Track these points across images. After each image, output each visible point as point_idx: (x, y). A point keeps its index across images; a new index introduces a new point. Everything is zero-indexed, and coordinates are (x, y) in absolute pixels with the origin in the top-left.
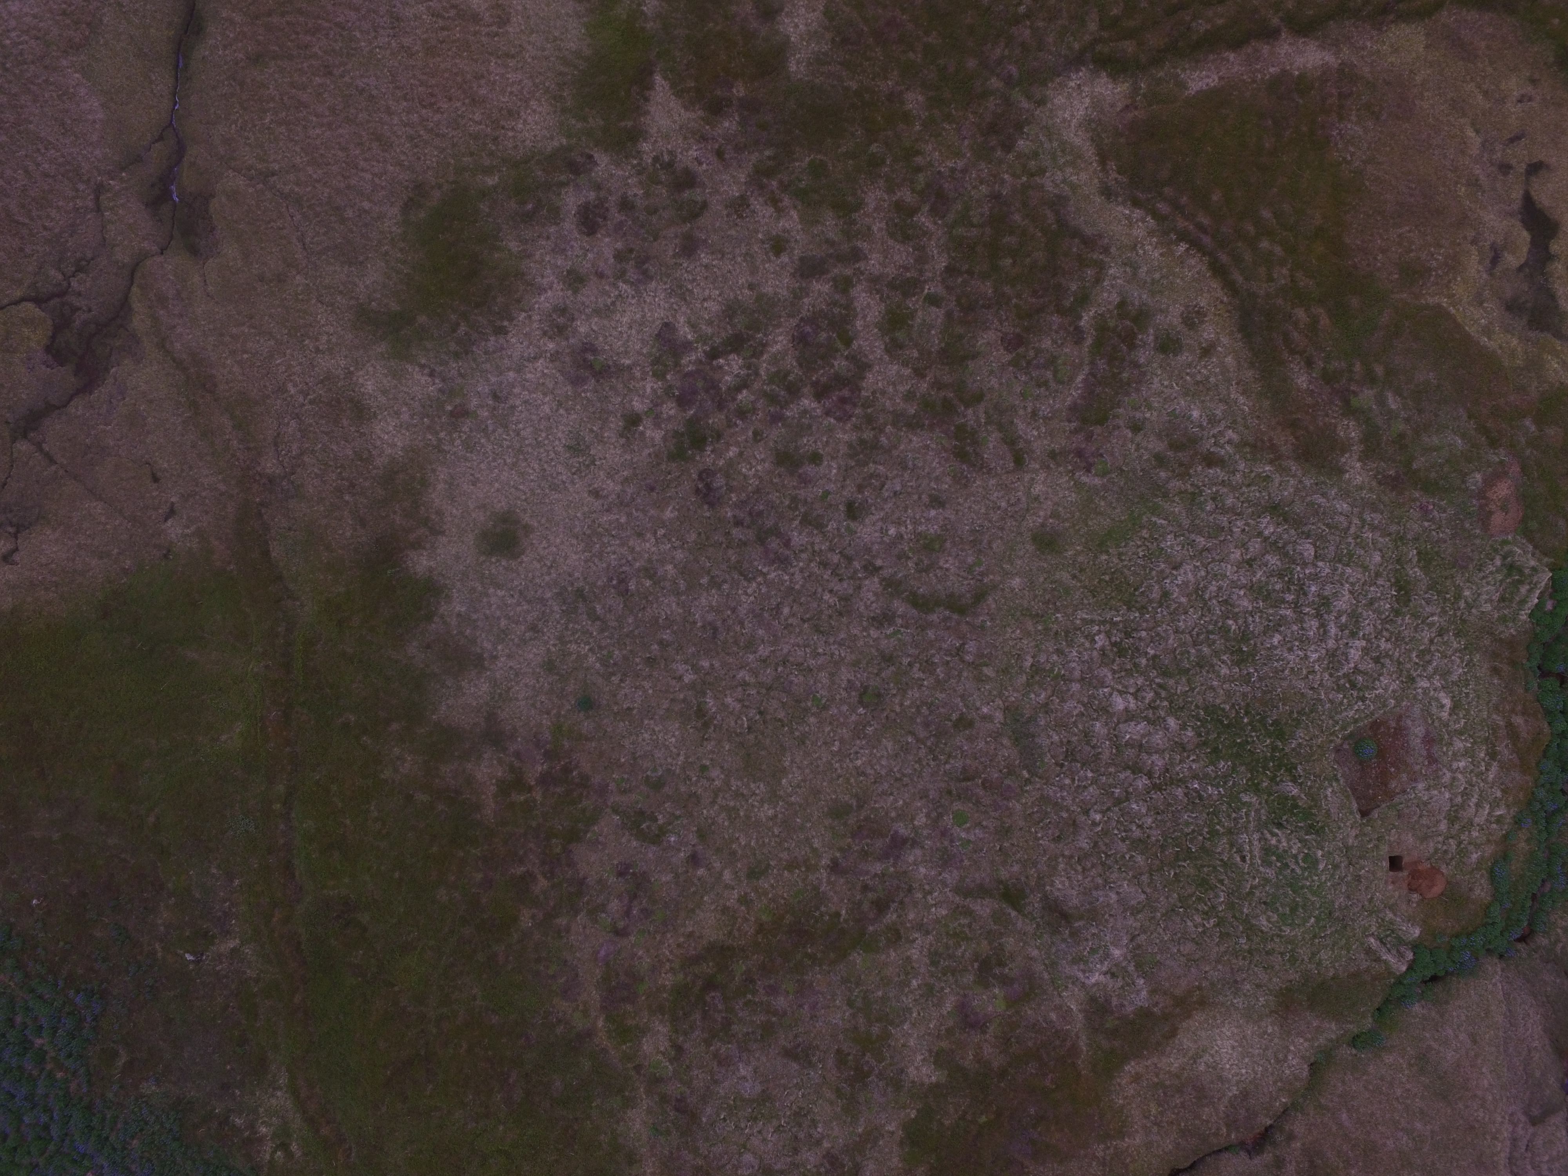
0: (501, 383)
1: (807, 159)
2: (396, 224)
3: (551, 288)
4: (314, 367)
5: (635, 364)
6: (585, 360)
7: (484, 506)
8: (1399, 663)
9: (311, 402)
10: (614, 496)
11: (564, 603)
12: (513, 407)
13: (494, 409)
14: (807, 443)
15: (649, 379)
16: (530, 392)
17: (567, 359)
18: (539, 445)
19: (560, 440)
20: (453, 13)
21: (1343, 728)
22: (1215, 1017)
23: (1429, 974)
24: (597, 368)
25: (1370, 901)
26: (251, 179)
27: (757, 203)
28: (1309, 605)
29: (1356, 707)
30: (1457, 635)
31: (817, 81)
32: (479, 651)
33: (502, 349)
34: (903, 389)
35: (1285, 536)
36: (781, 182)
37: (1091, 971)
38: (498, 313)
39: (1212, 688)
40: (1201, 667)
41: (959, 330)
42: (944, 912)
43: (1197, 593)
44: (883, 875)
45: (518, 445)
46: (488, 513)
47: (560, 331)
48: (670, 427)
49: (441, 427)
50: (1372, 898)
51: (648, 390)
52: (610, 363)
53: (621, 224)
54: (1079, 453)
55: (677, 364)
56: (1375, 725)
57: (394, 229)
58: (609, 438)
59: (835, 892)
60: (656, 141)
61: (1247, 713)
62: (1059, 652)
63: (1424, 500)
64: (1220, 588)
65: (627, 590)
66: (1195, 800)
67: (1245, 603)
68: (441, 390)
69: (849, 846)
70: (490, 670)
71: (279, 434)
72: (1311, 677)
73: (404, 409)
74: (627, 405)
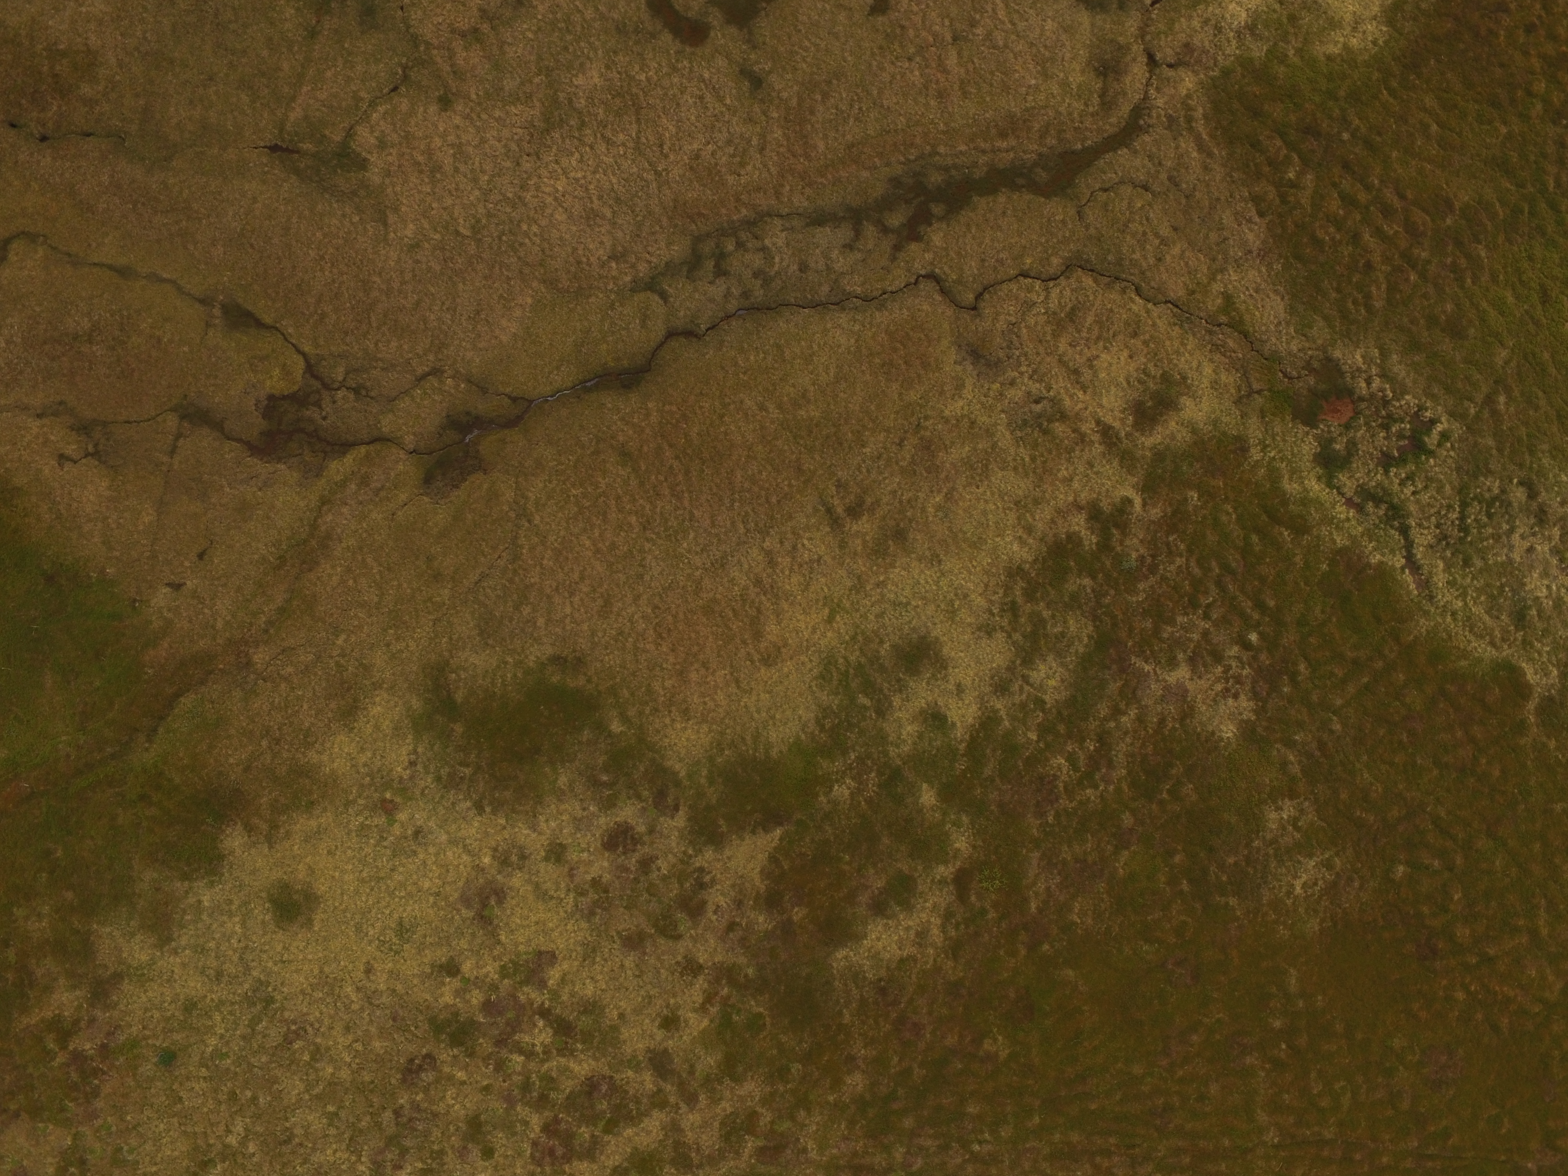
0: (431, 833)
1: (761, 1010)
2: (537, 657)
3: (539, 834)
4: (371, 649)
5: (504, 945)
6: (487, 898)
7: (313, 872)
9: (338, 664)
10: (373, 987)
12: (415, 853)
13: (406, 838)
15: (496, 965)
17: (481, 881)
18: (392, 894)
19: (405, 910)
24: (486, 913)
26: (516, 503)
27: (701, 983)
31: (837, 983)
33: (464, 817)
36: (729, 997)
38: (494, 798)
45: (382, 874)
46: (308, 880)
47: (503, 862)
48: (460, 1006)
49: (368, 797)
51: (484, 971)
52: (496, 922)
53: (626, 869)
55: (521, 983)
57: (532, 659)
58: (426, 956)
60: (718, 860)
68: (401, 778)
70: (162, 954)
71: (294, 649)
73: (369, 754)
74: (463, 957)
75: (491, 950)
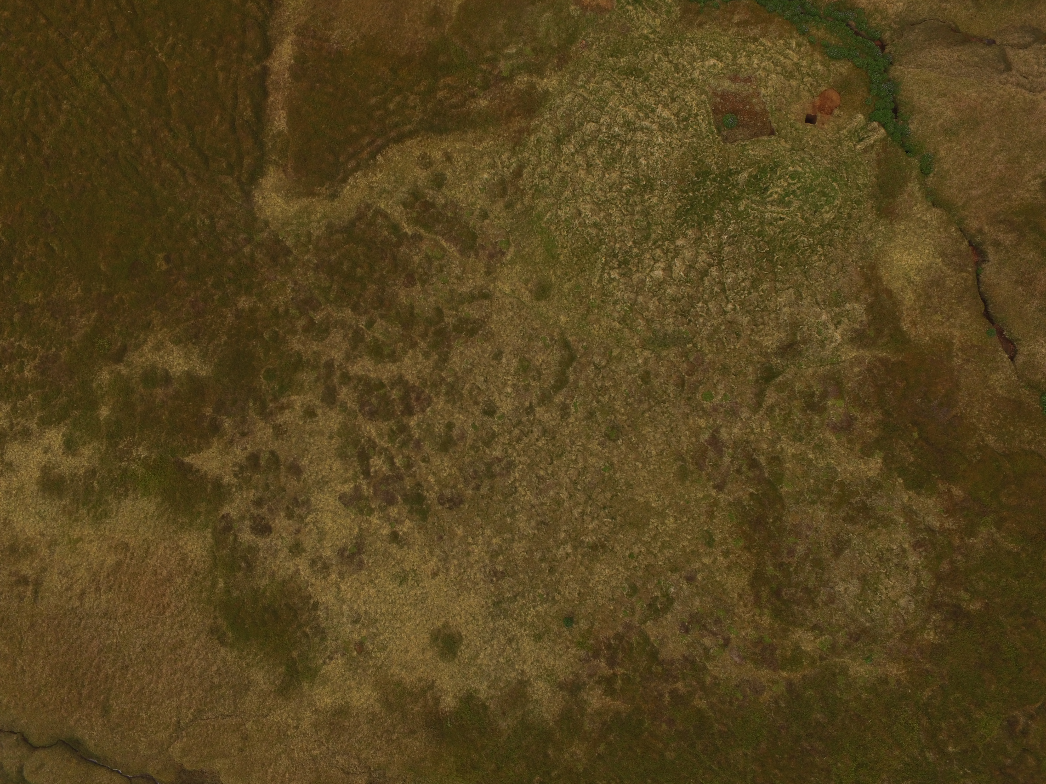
0: (348, 615)
1: (262, 380)
2: (231, 653)
3: (297, 566)
4: (306, 733)
5: (359, 526)
6: (348, 557)
7: (423, 649)
8: (679, 85)
9: (328, 742)
10: (439, 564)
11: (499, 616)
12: (366, 612)
13: (363, 624)
14: (439, 429)
15: (371, 519)
16: (359, 598)
17: (345, 568)
18: (393, 602)
19: (394, 588)
20: (112, 578)
21: (712, 133)
22: (885, 262)
23: (891, 114)
24: (355, 550)
25: (831, 142)
26: (178, 737)
27: (280, 419)
28: (626, 135)
29: (701, 121)
30: (671, 45)
31: (216, 360)
32: (515, 681)
33: (327, 608)
34: (421, 358)
35: (578, 139)
36: (271, 401)
37: (832, 337)
38: (304, 604)
39: (664, 211)
40: (649, 214)
41: (393, 313)
42: (768, 424)
43: (599, 205)
44: (733, 457)
45: (390, 616)
46: (429, 648)
47: (326, 567)
48: (405, 514)
49: (366, 662)
50: (830, 141)
52: (354, 541)
53: (270, 509)
54: (491, 256)
55: (367, 499)
56: (716, 111)
57: (234, 654)
58: (401, 556)
59: (736, 492)
60: (225, 472)
61: (686, 192)
62: (615, 303)
63: (579, 45)
64: (601, 189)
65: (502, 573)
66: (735, 240)
67: (614, 175)
68: (343, 655)
69: (707, 474)
70: (530, 677)
71: (342, 769)
72: (673, 146)
73: (348, 683)
74: (384, 538)
75: (368, 529)
